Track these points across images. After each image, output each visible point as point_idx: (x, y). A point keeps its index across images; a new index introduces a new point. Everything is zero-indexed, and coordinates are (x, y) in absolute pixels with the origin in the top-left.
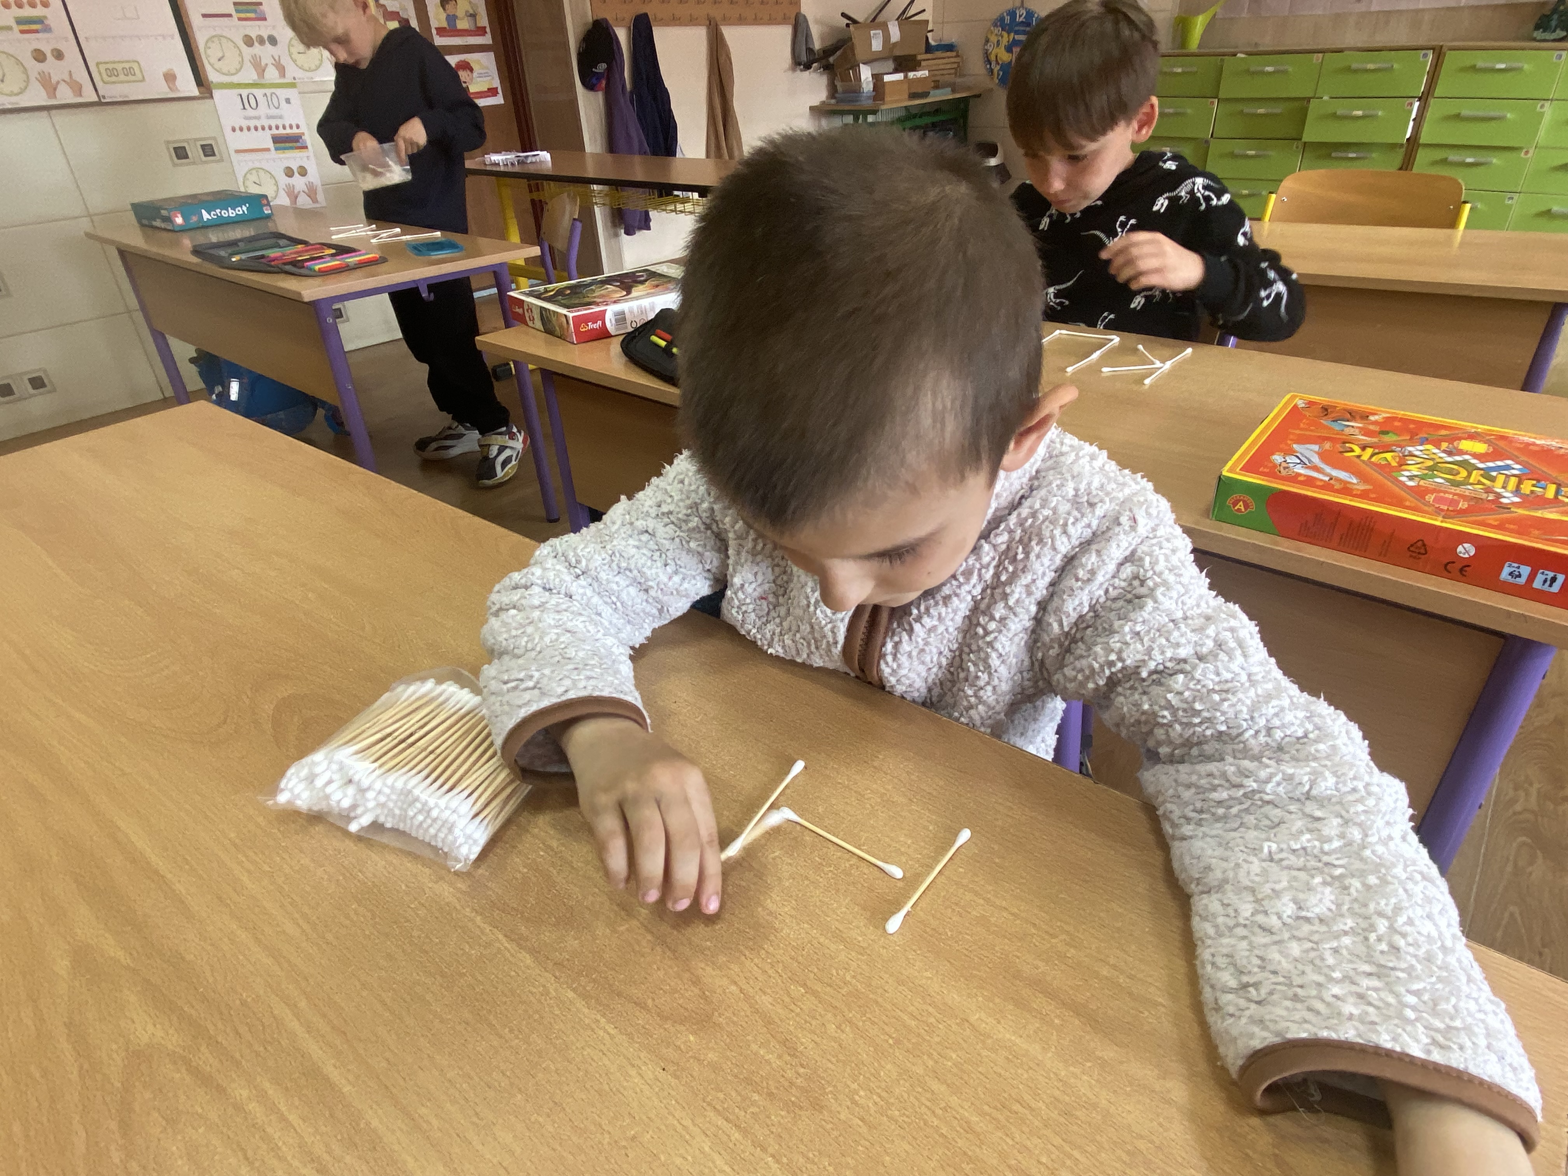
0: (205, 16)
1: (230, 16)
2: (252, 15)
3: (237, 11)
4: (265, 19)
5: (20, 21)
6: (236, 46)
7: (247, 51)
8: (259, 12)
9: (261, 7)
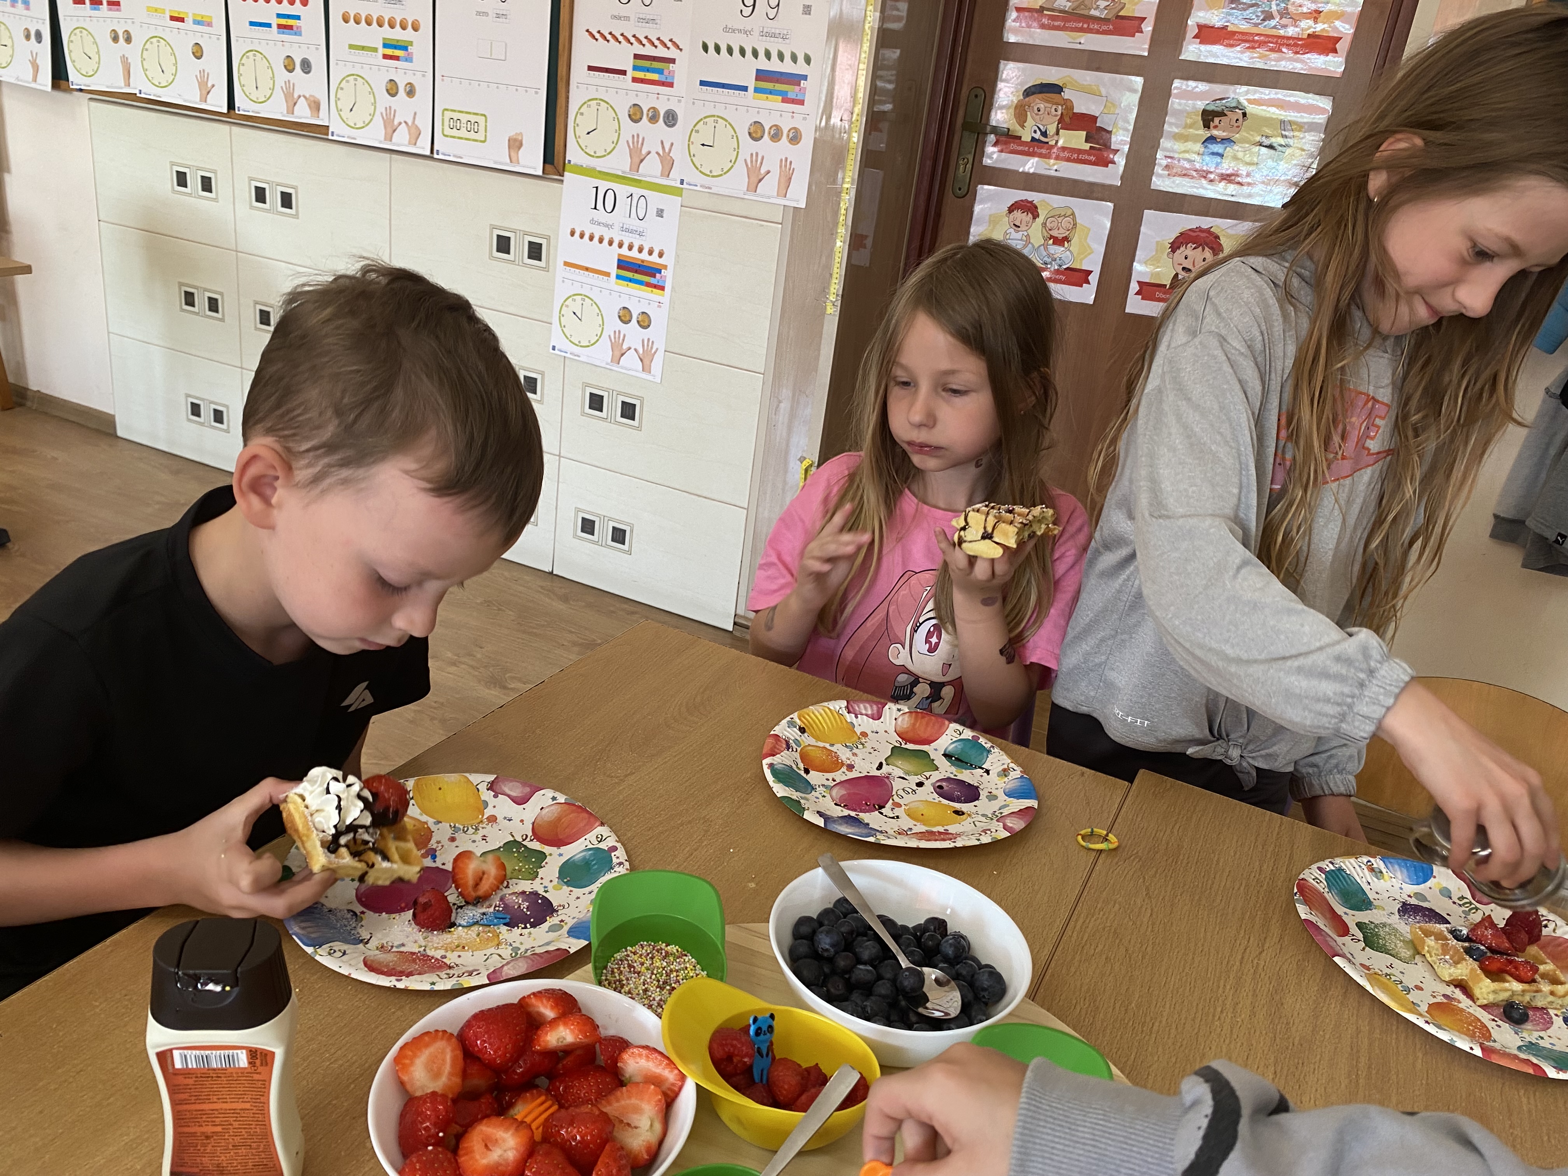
0: (591, 68)
1: (624, 73)
2: (655, 77)
3: (635, 68)
4: (671, 85)
5: (386, 45)
6: (617, 118)
7: (629, 128)
8: (666, 72)
9: (671, 66)
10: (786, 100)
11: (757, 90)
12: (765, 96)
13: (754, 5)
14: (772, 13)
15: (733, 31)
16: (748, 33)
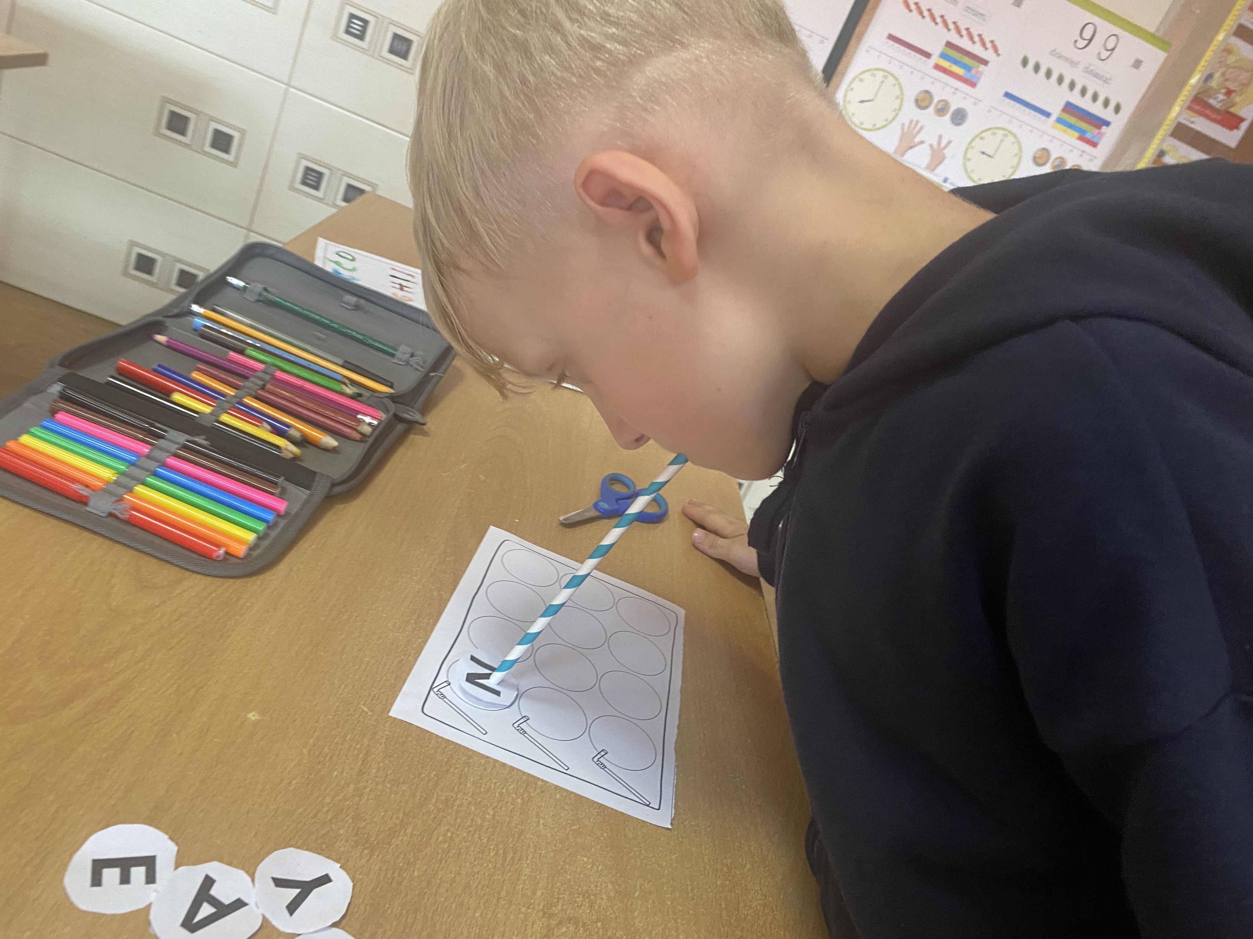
0: (891, 37)
1: (928, 55)
2: (960, 71)
3: (943, 56)
4: (973, 85)
6: (901, 97)
7: (910, 112)
8: (973, 72)
9: (982, 67)
10: (1082, 138)
11: (1059, 120)
12: (1065, 128)
13: (1090, 40)
14: (1105, 54)
15: (1060, 57)
16: (1073, 64)
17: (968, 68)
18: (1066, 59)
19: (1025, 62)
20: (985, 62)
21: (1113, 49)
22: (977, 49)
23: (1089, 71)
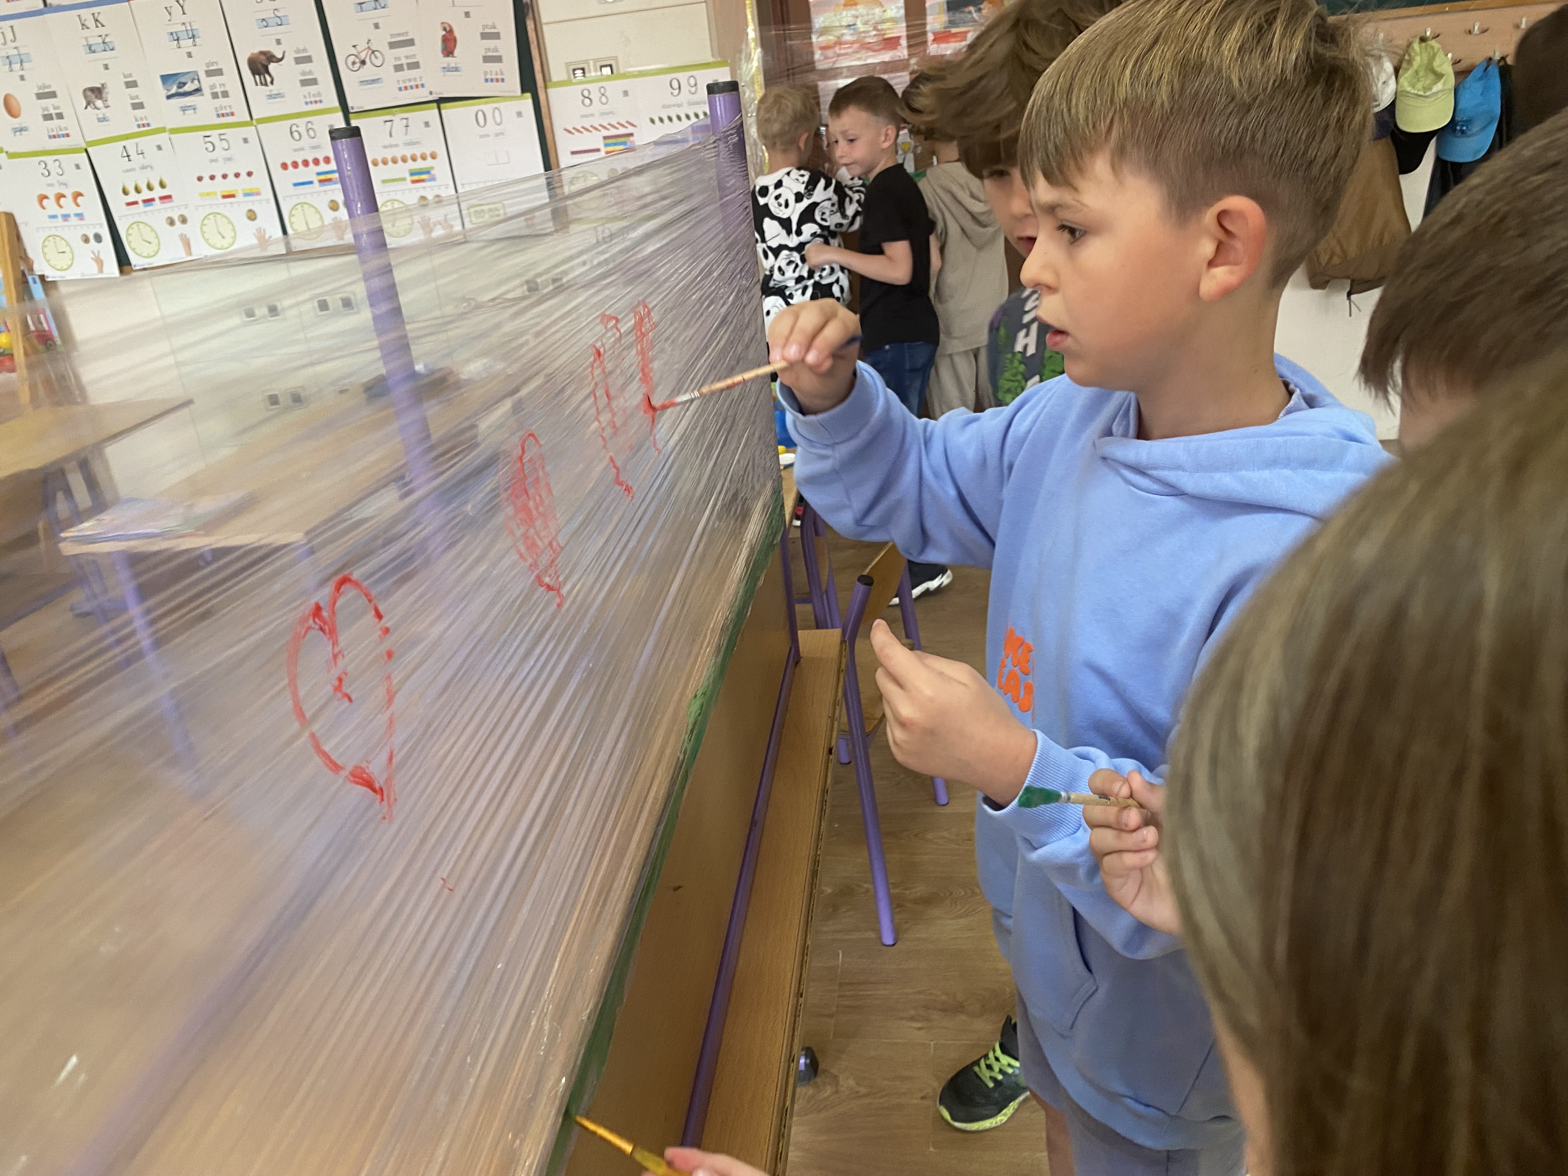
1: (598, 150)
2: (622, 147)
3: (606, 145)
5: (412, 174)
8: (629, 143)
9: (631, 138)
13: (680, 88)
14: (693, 90)
15: (669, 106)
16: (679, 106)
17: (624, 143)
18: (674, 106)
19: (652, 121)
20: (631, 135)
21: (696, 84)
22: (622, 131)
23: (690, 104)
